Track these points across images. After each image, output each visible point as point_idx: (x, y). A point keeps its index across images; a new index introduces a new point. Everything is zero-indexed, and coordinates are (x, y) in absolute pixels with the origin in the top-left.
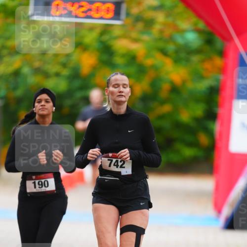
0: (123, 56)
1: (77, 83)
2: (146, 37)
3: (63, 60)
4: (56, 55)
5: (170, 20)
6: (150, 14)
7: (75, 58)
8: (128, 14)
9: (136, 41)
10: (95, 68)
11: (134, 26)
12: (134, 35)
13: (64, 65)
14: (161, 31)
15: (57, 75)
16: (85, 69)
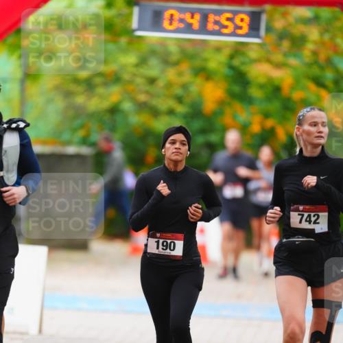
0: (262, 86)
1: (197, 125)
2: (293, 61)
3: (179, 91)
4: (169, 85)
5: (327, 37)
6: (298, 30)
7: (194, 89)
8: (268, 29)
9: (279, 66)
10: (221, 103)
11: (277, 46)
12: (278, 57)
13: (179, 100)
14: (315, 53)
15: (171, 112)
16: (209, 105)
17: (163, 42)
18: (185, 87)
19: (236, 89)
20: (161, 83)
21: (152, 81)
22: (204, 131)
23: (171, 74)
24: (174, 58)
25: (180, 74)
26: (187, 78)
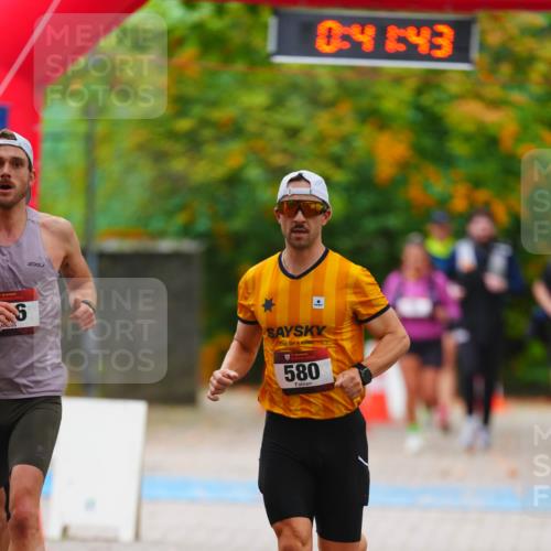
0: (468, 138)
1: (365, 201)
2: (516, 96)
3: (336, 148)
4: (321, 139)
6: (525, 45)
7: (360, 144)
8: (482, 47)
9: (495, 104)
10: (404, 166)
11: (492, 71)
12: (493, 91)
13: (337, 162)
16: (385, 169)
17: (309, 72)
18: (345, 140)
19: (428, 142)
20: (307, 136)
21: (293, 133)
22: (376, 211)
23: (324, 122)
24: (329, 95)
25: (339, 121)
26: (349, 126)
